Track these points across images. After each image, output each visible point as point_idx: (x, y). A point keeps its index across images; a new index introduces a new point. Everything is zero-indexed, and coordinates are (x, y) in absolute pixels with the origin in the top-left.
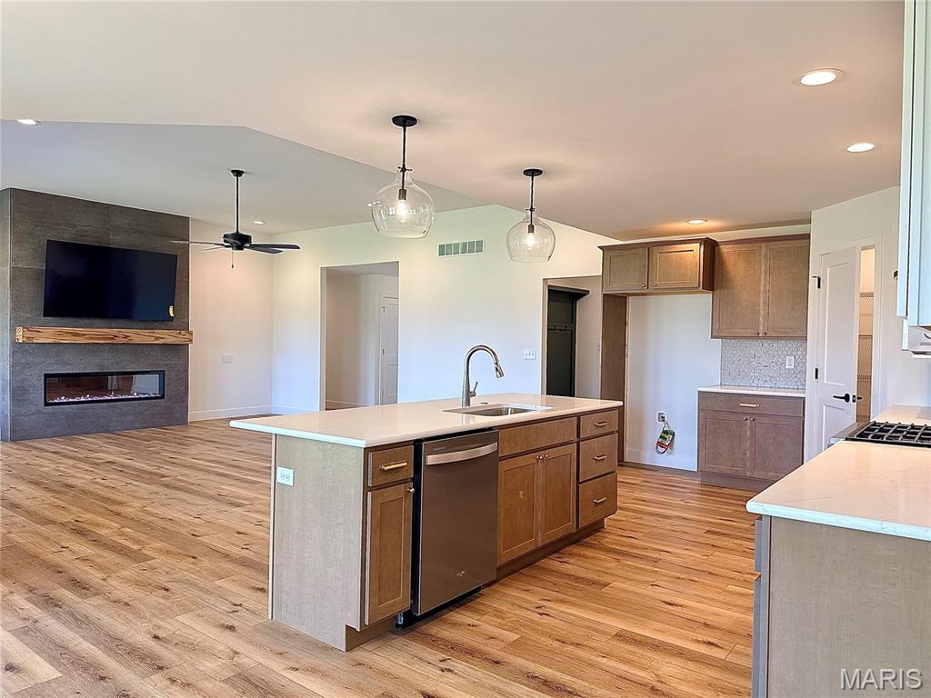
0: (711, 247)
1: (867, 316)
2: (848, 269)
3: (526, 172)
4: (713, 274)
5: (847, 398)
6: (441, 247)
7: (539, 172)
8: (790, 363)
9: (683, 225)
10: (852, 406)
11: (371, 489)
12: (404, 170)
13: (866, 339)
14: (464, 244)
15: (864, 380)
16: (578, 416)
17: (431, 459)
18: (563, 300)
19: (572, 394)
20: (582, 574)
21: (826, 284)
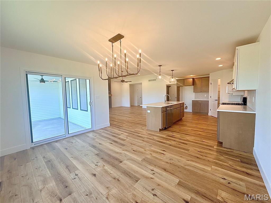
0: (193, 79)
1: (219, 88)
2: (216, 82)
3: (171, 71)
4: (194, 83)
5: (216, 100)
6: (149, 80)
7: (173, 70)
8: (205, 96)
9: (189, 76)
10: (217, 101)
11: (163, 112)
12: (160, 72)
13: (219, 92)
14: (153, 80)
15: (219, 98)
16: (180, 104)
17: (168, 109)
18: (168, 87)
19: (169, 101)
20: (181, 124)
21: (212, 84)
